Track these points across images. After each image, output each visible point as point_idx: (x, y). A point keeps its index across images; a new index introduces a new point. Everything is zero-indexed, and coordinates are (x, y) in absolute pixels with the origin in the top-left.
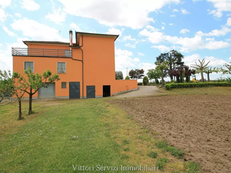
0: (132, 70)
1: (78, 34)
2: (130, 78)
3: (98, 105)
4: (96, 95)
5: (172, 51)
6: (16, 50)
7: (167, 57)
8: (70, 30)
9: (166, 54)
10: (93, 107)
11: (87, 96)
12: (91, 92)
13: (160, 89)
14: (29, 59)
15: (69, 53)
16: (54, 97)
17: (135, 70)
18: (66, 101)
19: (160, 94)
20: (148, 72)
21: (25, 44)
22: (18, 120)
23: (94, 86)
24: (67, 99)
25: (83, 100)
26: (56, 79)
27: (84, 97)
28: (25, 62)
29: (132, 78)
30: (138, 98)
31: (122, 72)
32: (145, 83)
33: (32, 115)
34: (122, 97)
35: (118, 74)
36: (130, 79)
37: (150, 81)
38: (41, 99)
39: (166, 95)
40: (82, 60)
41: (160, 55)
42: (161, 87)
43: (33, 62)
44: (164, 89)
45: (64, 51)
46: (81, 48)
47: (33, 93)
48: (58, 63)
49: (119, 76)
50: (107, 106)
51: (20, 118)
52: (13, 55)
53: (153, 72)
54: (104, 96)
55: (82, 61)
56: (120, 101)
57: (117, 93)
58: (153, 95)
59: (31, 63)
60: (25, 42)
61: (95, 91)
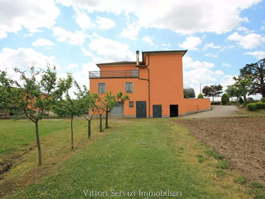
0: (206, 87)
1: (144, 54)
2: (204, 95)
3: (163, 124)
4: (163, 114)
5: (263, 60)
6: (92, 74)
7: (255, 68)
8: (137, 51)
9: (253, 65)
10: (158, 125)
11: (153, 116)
12: (158, 111)
13: (240, 110)
14: (102, 81)
15: (136, 73)
16: (122, 116)
17: (210, 87)
18: (133, 119)
19: (238, 115)
20: (227, 88)
21: (98, 66)
22: (99, 132)
23: (161, 106)
24: (134, 118)
25: (149, 119)
26: (127, 99)
27: (151, 117)
28: (99, 83)
29: (206, 96)
30: (208, 119)
31: (193, 90)
32: (225, 101)
33: (108, 129)
34: (191, 117)
35: (189, 92)
36: (204, 97)
37: (230, 99)
38: (111, 117)
39: (247, 117)
40: (148, 79)
41: (244, 66)
42: (242, 107)
43: (105, 83)
44: (246, 109)
45: (131, 71)
46: (148, 67)
47: (108, 111)
48: (126, 83)
49: (189, 94)
50: (173, 125)
51: (101, 131)
52: (90, 78)
53: (234, 89)
54: (171, 116)
55: (149, 81)
56: (186, 121)
57: (185, 114)
58: (229, 116)
59: (103, 85)
60: (98, 65)
61: (161, 110)
